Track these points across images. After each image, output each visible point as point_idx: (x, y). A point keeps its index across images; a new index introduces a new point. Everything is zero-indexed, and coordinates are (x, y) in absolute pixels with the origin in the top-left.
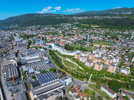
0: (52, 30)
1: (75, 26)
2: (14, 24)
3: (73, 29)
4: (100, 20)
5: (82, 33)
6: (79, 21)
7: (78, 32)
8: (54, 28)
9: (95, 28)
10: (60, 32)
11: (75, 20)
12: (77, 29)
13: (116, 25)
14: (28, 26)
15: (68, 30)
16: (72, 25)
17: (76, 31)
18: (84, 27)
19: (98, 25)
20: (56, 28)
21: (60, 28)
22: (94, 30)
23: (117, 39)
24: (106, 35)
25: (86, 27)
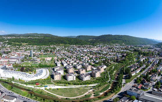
1: (7, 44)
3: (6, 47)
4: (27, 40)
5: (17, 50)
6: (8, 40)
7: (12, 49)
9: (26, 45)
11: (4, 39)
12: (10, 46)
13: (40, 42)
15: (1, 48)
16: (3, 44)
17: (10, 48)
18: (15, 45)
19: (26, 43)
22: (25, 46)
23: (51, 52)
24: (40, 50)
25: (18, 45)
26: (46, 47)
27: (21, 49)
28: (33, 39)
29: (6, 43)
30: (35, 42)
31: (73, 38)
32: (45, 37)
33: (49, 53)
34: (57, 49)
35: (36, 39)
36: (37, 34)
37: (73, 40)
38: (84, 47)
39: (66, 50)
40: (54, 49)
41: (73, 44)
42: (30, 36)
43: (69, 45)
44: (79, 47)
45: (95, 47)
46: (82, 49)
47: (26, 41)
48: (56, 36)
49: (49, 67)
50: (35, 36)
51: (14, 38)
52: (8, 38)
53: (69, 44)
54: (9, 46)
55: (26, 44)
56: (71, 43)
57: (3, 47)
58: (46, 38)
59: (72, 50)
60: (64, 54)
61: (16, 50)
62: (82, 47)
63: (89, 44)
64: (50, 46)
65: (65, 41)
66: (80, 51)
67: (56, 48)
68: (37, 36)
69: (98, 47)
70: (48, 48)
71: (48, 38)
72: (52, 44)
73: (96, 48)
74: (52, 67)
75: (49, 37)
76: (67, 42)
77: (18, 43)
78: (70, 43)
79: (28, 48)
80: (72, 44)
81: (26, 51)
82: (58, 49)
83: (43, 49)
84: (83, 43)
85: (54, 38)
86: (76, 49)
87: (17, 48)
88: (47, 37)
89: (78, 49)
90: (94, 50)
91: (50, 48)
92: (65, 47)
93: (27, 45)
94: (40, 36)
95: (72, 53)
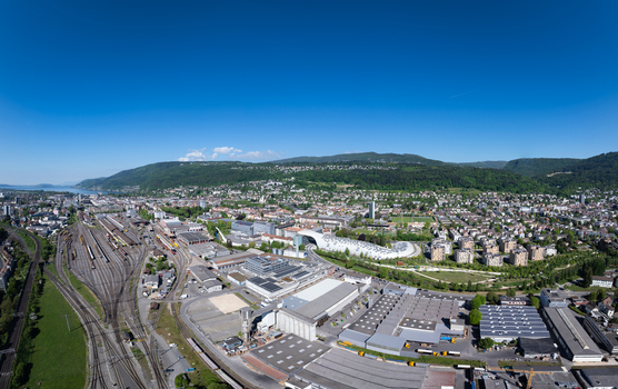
0: (233, 195)
1: (294, 186)
2: (132, 185)
4: (348, 173)
8: (239, 192)
9: (347, 189)
10: (262, 201)
11: (283, 172)
12: (304, 192)
13: (388, 182)
14: (166, 188)
16: (284, 185)
18: (318, 188)
19: (347, 183)
20: (244, 190)
21: (255, 190)
22: (347, 193)
23: (422, 209)
24: (390, 202)
25: (324, 188)
26: (407, 195)
27: (336, 200)
28: (367, 172)
29: (291, 183)
30: (373, 181)
31: (492, 170)
32: (401, 165)
33: (416, 213)
34: (440, 203)
35: (374, 171)
36: (373, 153)
37: (490, 174)
38: (525, 199)
39: (466, 207)
40: (432, 201)
41: (492, 190)
42: (356, 162)
43: (478, 191)
44: (507, 199)
45: (565, 201)
46: (518, 204)
47: (346, 177)
48: (438, 162)
49: (418, 240)
50: (370, 164)
51: (309, 170)
52: (294, 169)
53: (478, 188)
54: (301, 190)
55: (347, 186)
56: (483, 186)
57: (285, 193)
58: (406, 169)
59: (485, 206)
60: (458, 215)
61: (323, 201)
62: (520, 198)
63: (543, 189)
64: (418, 193)
65: (466, 178)
66: (510, 210)
67: (436, 201)
68: (375, 164)
69: (577, 200)
70: (415, 199)
71: (411, 169)
72: (424, 187)
73: (566, 204)
74: (426, 240)
75: (415, 165)
76: (472, 181)
77: (324, 184)
78: (480, 185)
79: (356, 197)
80: (486, 189)
81: (350, 204)
82: (444, 204)
83: (399, 203)
84: (524, 186)
85: (430, 170)
86: (498, 204)
87: (325, 195)
88: (408, 165)
89: (503, 204)
90: (556, 211)
91: (418, 199)
92: (464, 198)
93: (352, 189)
94: (383, 161)
95: (484, 214)
